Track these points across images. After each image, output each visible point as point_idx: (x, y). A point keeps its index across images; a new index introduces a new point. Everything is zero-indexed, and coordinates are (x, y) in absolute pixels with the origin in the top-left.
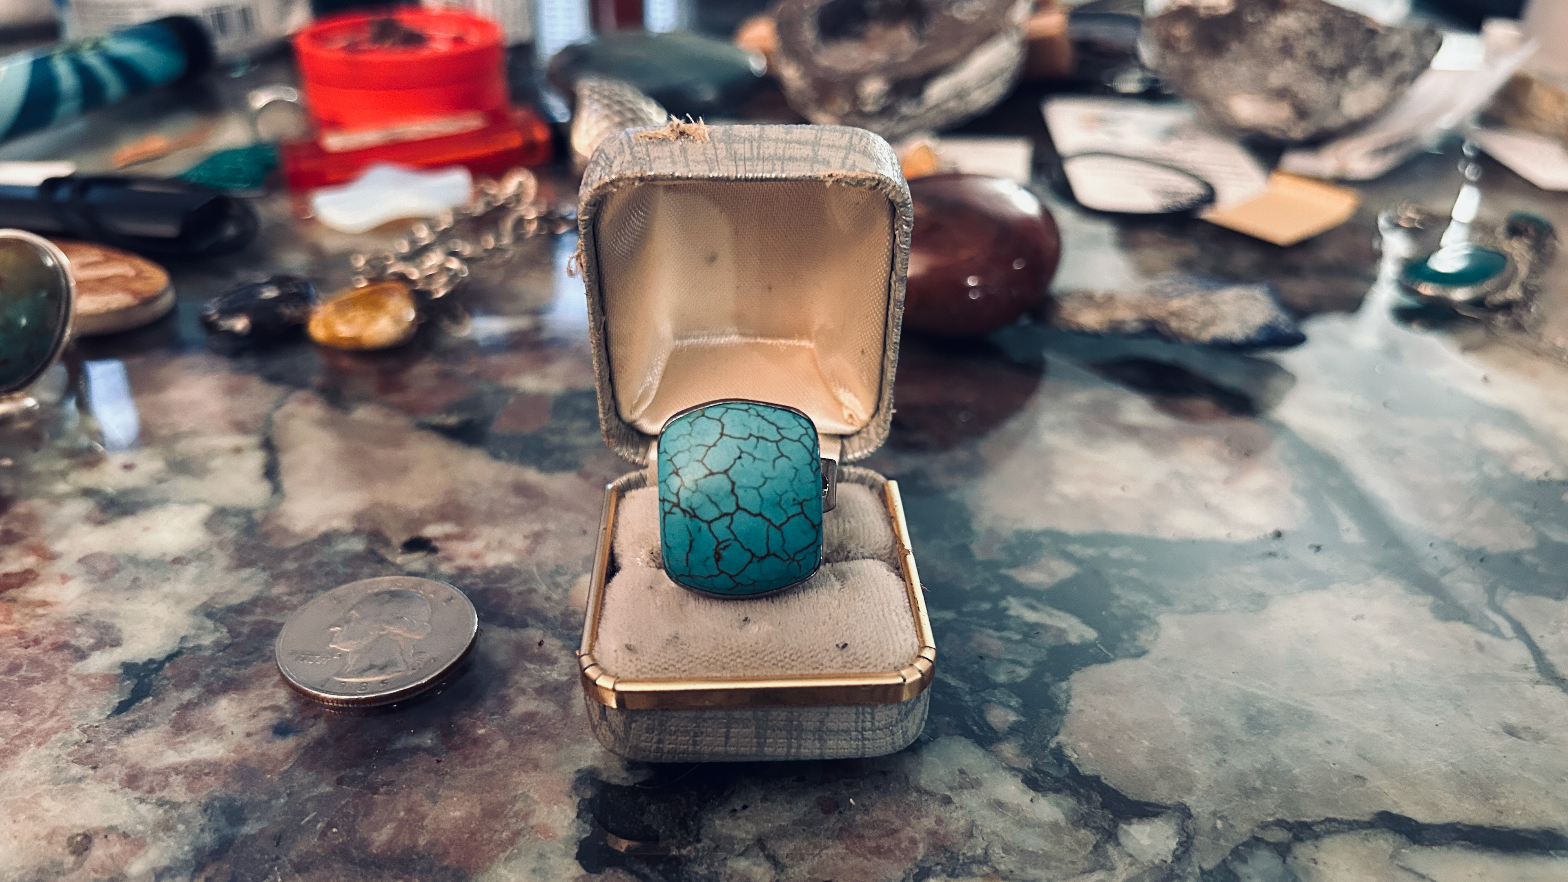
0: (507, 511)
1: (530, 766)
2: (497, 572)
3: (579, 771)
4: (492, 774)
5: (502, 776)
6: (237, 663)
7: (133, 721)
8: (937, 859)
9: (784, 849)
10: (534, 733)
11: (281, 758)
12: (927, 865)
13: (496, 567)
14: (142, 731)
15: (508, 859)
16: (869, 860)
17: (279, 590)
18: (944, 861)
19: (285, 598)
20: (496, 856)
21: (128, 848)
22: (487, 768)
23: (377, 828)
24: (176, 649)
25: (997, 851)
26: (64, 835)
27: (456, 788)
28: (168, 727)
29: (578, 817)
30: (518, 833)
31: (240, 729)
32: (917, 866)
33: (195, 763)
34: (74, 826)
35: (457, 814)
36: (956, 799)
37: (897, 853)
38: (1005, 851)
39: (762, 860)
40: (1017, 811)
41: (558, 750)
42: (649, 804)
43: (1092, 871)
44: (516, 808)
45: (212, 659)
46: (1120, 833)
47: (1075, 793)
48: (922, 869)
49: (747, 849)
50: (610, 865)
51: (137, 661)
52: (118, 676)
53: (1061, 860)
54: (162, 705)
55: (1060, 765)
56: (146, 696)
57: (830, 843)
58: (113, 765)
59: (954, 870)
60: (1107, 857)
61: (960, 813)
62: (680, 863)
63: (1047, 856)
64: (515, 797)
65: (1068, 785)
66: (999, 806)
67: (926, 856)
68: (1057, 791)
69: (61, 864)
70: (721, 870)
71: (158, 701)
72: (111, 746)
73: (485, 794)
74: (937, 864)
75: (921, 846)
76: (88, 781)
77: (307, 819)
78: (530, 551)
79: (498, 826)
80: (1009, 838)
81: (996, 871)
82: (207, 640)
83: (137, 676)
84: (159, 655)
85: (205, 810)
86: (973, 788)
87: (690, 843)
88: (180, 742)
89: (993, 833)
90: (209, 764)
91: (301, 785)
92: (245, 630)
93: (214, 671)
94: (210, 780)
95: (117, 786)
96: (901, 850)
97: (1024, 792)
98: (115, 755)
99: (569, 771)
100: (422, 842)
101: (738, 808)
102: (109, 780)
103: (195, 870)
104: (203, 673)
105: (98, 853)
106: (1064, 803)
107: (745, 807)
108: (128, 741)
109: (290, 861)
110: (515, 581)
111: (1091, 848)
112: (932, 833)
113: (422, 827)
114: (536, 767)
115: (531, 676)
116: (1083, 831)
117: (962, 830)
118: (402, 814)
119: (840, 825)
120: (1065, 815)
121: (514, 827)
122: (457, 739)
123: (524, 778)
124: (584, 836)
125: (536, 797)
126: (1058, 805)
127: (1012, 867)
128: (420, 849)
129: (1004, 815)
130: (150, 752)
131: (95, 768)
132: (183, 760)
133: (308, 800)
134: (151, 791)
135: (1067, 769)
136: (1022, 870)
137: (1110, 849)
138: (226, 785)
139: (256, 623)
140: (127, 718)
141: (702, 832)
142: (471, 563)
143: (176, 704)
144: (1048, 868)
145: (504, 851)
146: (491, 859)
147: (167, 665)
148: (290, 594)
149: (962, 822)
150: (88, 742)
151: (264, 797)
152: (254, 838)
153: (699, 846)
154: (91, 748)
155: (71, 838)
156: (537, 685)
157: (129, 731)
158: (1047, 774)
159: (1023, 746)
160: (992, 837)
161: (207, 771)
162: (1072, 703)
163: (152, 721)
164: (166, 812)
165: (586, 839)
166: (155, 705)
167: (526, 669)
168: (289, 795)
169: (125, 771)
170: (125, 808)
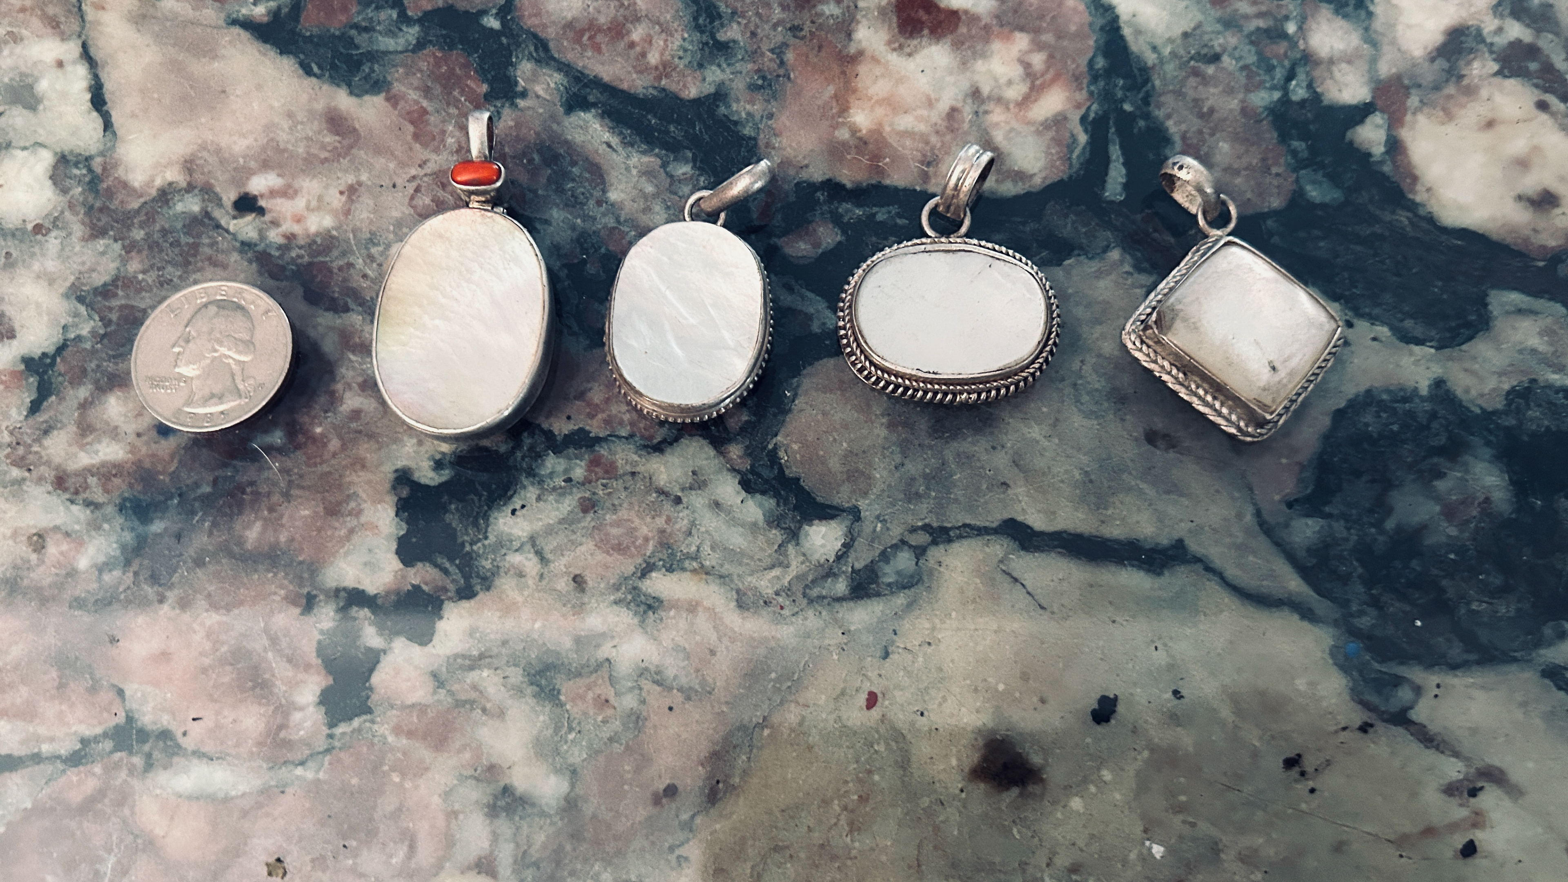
0: (324, 155)
1: (358, 467)
2: (319, 241)
3: (396, 471)
4: (330, 473)
5: (337, 476)
6: (114, 357)
7: (46, 422)
8: (660, 555)
9: (549, 545)
10: (360, 432)
11: (167, 458)
12: (652, 561)
13: (318, 234)
14: (55, 432)
15: (347, 554)
16: (611, 555)
17: (134, 266)
18: (665, 557)
19: (140, 277)
20: (337, 552)
21: (72, 545)
22: (325, 468)
23: (248, 526)
24: (62, 341)
25: (706, 549)
26: (23, 535)
27: (303, 488)
28: (74, 429)
29: (397, 515)
30: (352, 531)
31: (130, 428)
32: (645, 561)
33: (104, 464)
34: (28, 526)
35: (307, 512)
36: (685, 500)
37: (633, 549)
38: (713, 548)
39: (531, 555)
40: (729, 512)
41: (379, 449)
42: (450, 503)
43: (772, 567)
44: (349, 508)
45: (94, 351)
46: (802, 533)
47: (777, 495)
48: (648, 564)
49: (522, 545)
50: (421, 560)
51: (33, 356)
52: (22, 372)
53: (752, 558)
54: (64, 404)
55: (772, 467)
56: (50, 395)
57: (584, 540)
58: (42, 468)
59: (671, 565)
60: (786, 556)
61: (686, 512)
62: (472, 558)
63: (742, 553)
64: (348, 496)
65: (773, 486)
66: (717, 505)
67: (653, 553)
68: (763, 493)
69: (29, 561)
70: (501, 564)
71: (61, 399)
72: (35, 448)
73: (326, 494)
74: (660, 560)
75: (651, 543)
76: (28, 483)
77: (197, 518)
78: (347, 212)
79: (337, 524)
80: (717, 537)
81: (702, 566)
82: (85, 330)
83: (37, 373)
84: (51, 350)
85: (121, 510)
86: (700, 488)
87: (479, 540)
88: (87, 444)
89: (707, 531)
90: (115, 466)
91: (187, 486)
92: (114, 317)
93: (98, 366)
94: (117, 481)
95: (50, 488)
96: (636, 548)
97: (738, 493)
98: (41, 457)
99: (388, 470)
100: (283, 538)
101: (518, 507)
102: (43, 483)
103: (125, 566)
104: (89, 369)
105: (52, 550)
106: (767, 505)
107: (523, 507)
108: (47, 442)
109: (191, 557)
110: (335, 253)
111: (776, 547)
112: (662, 531)
113: (282, 526)
114: (364, 467)
115: (354, 368)
116: (774, 531)
117: (684, 529)
118: (266, 512)
119: (593, 524)
120: (764, 515)
121: (349, 525)
122: (301, 438)
123: (354, 478)
124: (402, 533)
125: (364, 496)
126: (760, 505)
127: (714, 563)
128: (283, 545)
129: (718, 515)
130: (67, 454)
131: (29, 470)
132: (94, 462)
133: (195, 499)
134: (76, 493)
135: (776, 472)
136: (722, 566)
137: (791, 549)
138: (131, 486)
139: (122, 307)
140: (41, 417)
141: (489, 529)
142: (296, 229)
143: (75, 404)
144: (740, 564)
145: (343, 547)
146: (334, 554)
147: (58, 360)
148: (144, 272)
149: (686, 521)
150: (18, 444)
151: (162, 498)
152: (160, 535)
153: (486, 542)
154: (21, 450)
155: (29, 538)
156: (360, 379)
157: (46, 432)
158: (759, 476)
159: (747, 447)
160: (706, 536)
161: (114, 472)
162: (797, 402)
163: (61, 422)
164: (92, 512)
165: (403, 536)
166: (59, 404)
167: (351, 361)
168: (180, 495)
169: (53, 473)
170: (62, 508)
